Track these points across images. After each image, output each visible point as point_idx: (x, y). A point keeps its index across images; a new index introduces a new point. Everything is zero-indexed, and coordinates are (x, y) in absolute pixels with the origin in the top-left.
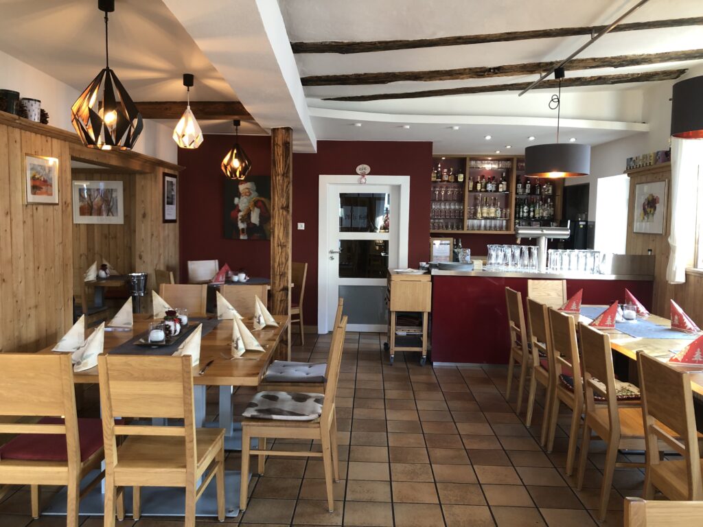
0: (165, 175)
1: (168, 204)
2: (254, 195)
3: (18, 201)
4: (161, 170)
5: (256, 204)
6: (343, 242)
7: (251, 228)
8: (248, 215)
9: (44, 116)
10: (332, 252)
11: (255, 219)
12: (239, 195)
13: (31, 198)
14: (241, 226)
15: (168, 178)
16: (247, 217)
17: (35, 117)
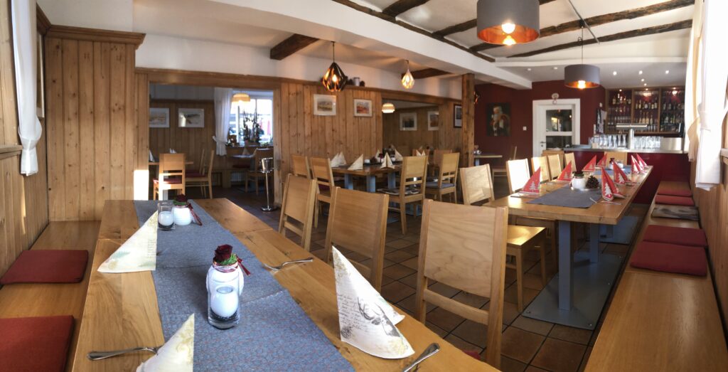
0: (455, 105)
1: (457, 118)
2: (501, 113)
3: (350, 115)
4: (452, 104)
5: (502, 117)
6: (547, 137)
7: (499, 130)
8: (498, 123)
9: (362, 84)
10: (542, 142)
11: (501, 125)
12: (493, 113)
13: (356, 114)
14: (495, 129)
15: (456, 107)
16: (497, 124)
17: (357, 84)
